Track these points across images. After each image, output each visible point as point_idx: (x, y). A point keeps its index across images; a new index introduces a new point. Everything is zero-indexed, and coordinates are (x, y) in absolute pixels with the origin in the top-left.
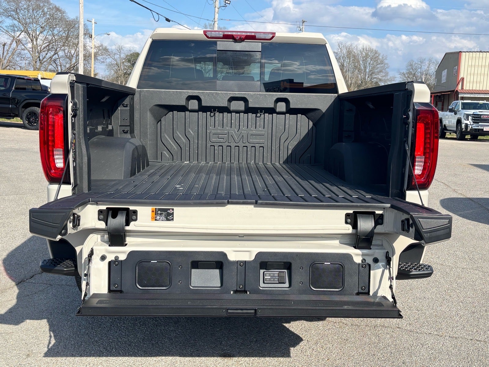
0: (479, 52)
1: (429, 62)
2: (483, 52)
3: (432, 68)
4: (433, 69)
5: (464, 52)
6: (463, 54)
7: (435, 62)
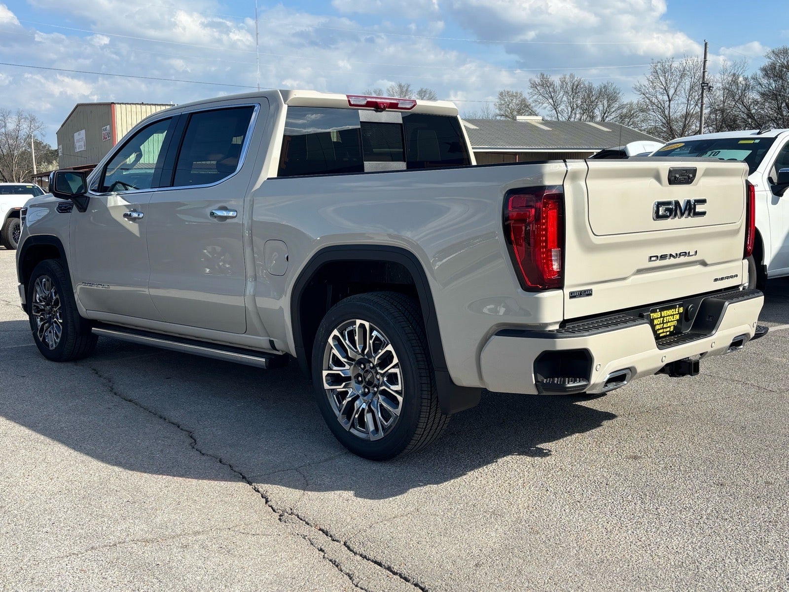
0: (141, 104)
1: (19, 116)
2: (146, 104)
3: (25, 126)
4: (26, 128)
5: (118, 103)
6: (118, 107)
7: (29, 118)
